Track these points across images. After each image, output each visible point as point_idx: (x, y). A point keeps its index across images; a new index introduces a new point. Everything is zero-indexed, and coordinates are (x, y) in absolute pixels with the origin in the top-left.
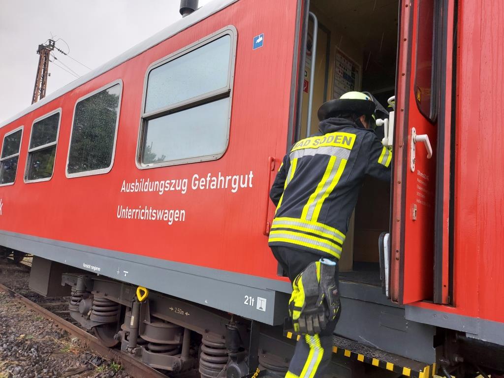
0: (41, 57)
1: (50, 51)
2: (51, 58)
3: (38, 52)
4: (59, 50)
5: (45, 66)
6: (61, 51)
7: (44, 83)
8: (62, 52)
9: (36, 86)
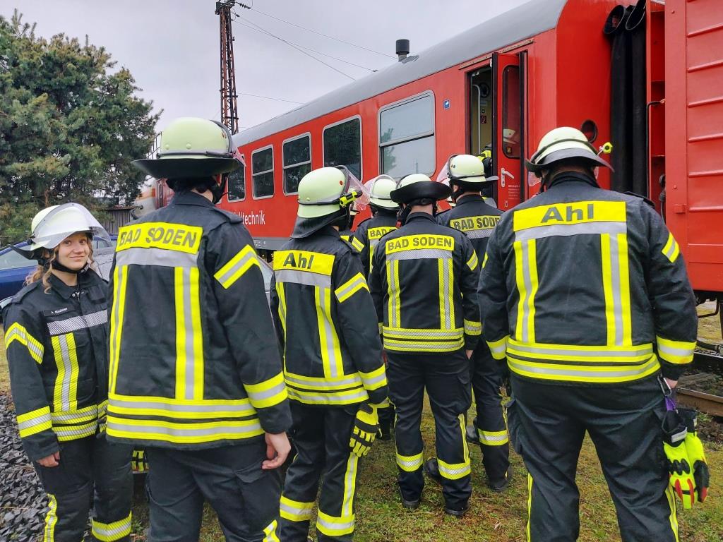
0: (221, 17)
1: (230, 8)
2: (233, 16)
3: (216, 12)
4: (241, 4)
5: (227, 30)
6: (243, 6)
7: (230, 53)
8: (245, 7)
9: (222, 59)
